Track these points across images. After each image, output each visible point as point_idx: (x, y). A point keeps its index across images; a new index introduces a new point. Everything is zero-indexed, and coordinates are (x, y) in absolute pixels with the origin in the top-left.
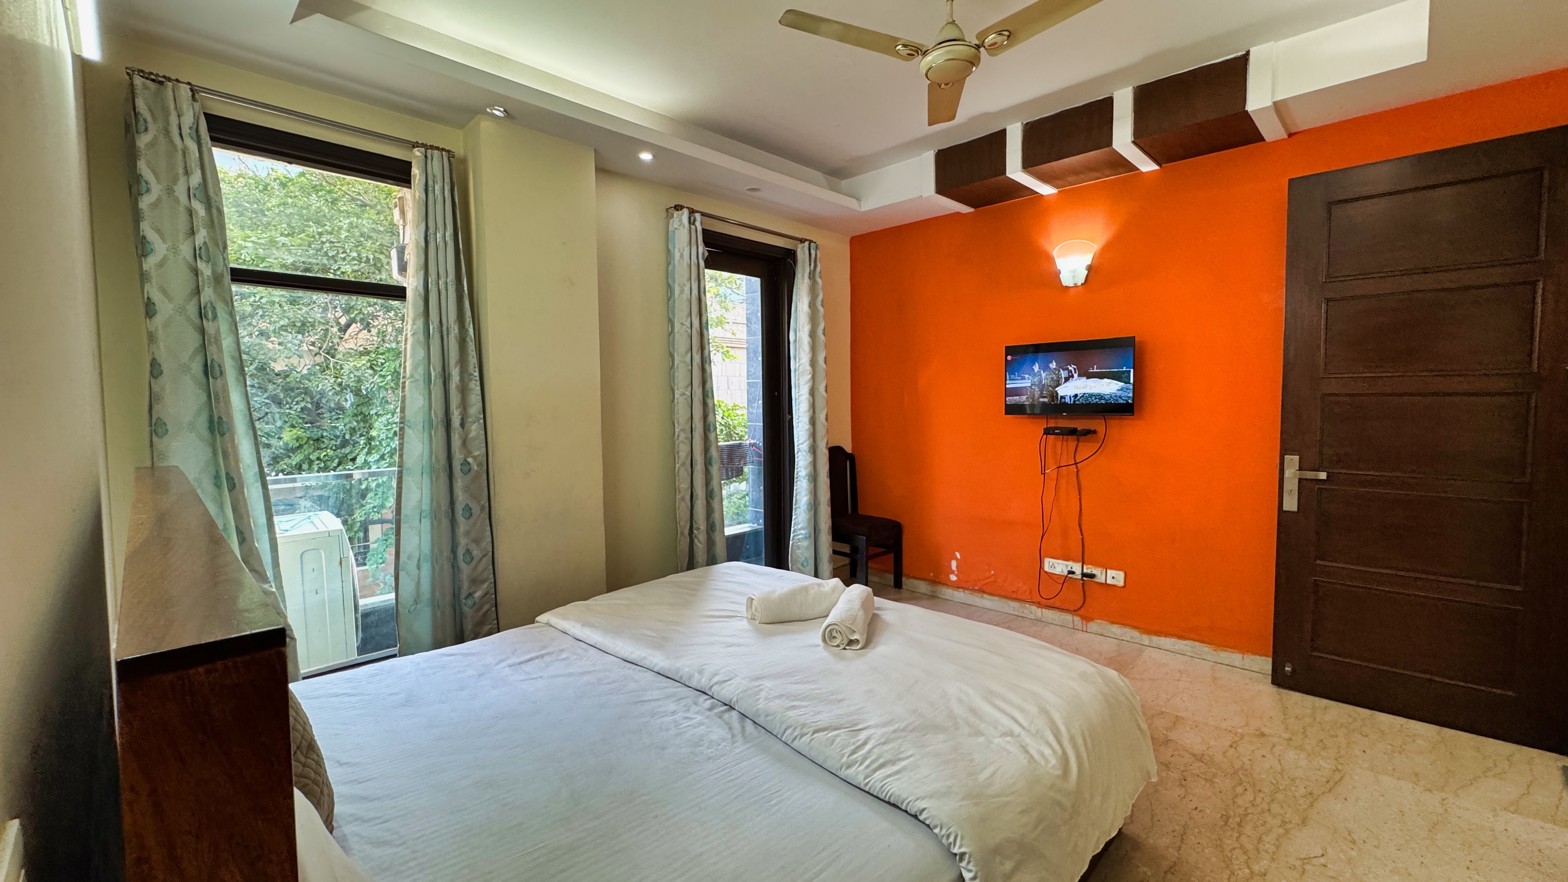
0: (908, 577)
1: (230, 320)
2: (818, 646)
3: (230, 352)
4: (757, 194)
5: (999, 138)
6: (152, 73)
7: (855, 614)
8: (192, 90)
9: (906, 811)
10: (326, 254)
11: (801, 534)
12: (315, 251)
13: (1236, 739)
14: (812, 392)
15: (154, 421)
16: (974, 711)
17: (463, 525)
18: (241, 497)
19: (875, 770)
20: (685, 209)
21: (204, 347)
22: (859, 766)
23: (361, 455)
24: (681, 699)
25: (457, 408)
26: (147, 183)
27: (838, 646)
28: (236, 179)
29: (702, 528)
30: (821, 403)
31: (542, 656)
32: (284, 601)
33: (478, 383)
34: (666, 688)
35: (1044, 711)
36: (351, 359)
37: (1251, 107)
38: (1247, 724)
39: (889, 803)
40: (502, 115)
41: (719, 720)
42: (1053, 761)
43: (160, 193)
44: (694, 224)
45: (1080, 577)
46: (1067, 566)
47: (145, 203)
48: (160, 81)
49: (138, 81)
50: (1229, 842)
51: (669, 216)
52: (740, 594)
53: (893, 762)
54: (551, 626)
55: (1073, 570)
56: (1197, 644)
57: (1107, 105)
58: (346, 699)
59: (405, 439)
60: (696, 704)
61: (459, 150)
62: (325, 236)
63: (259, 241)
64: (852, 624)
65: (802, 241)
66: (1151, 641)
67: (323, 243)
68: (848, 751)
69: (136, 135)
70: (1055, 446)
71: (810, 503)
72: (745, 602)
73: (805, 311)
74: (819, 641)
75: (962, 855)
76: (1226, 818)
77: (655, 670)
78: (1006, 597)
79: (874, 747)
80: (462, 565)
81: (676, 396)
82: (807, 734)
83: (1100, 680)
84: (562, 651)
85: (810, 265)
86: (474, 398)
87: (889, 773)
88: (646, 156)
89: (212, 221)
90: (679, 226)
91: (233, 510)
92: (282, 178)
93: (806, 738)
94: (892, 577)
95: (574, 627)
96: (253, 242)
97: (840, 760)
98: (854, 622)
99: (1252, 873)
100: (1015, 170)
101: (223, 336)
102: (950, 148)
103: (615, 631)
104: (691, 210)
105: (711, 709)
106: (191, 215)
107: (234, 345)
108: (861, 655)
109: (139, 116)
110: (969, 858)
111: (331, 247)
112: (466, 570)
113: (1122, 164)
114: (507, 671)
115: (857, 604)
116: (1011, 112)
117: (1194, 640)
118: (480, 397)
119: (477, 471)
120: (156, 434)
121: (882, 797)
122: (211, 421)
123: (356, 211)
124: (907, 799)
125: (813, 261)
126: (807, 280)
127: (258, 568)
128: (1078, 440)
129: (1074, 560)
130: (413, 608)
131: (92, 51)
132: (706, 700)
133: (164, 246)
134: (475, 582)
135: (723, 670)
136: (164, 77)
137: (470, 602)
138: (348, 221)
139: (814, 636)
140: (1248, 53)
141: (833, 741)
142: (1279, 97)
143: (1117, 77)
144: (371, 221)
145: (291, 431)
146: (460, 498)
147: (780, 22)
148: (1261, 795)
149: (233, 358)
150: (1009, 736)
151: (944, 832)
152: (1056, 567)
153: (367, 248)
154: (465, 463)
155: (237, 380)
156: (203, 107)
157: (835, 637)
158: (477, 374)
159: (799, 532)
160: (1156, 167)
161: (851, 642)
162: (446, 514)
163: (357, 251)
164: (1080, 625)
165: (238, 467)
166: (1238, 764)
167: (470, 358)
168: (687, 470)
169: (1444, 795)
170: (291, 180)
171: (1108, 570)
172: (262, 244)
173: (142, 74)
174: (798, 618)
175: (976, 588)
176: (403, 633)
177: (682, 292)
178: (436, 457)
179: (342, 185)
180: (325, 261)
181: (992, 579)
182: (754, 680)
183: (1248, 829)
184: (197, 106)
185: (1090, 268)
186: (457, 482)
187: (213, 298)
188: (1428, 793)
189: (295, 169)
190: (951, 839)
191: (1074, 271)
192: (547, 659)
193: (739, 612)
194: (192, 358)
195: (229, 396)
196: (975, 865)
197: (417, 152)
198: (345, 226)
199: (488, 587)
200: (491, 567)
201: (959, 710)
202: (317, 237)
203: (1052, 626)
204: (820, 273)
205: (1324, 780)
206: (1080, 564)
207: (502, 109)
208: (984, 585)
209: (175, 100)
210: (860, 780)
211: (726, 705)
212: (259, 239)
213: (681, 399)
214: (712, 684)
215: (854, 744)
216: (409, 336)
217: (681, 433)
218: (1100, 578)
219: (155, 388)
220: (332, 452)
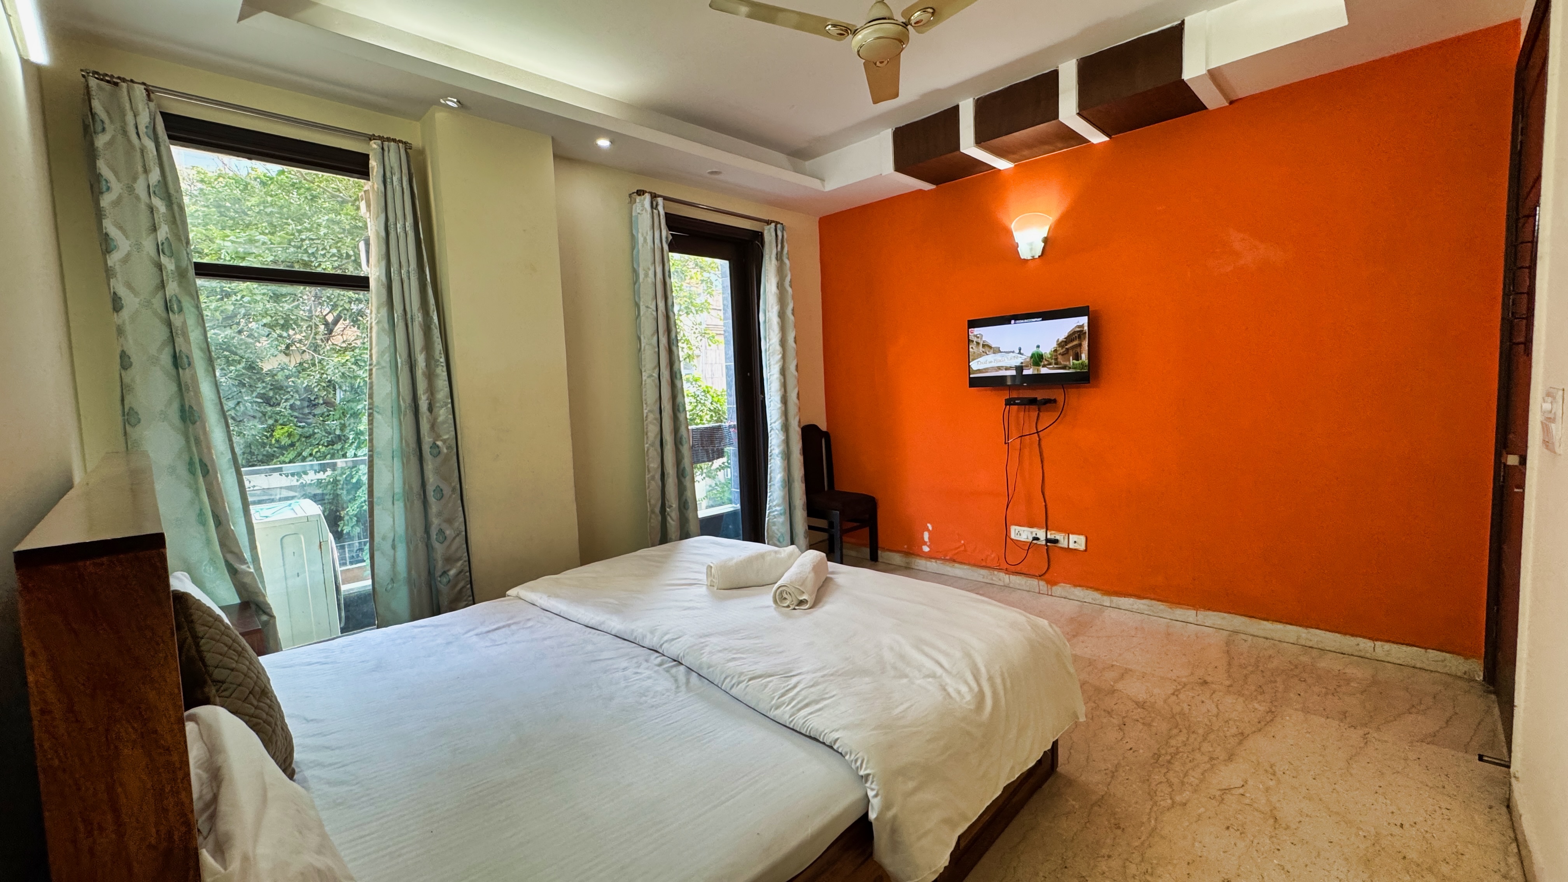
0: (884, 550)
1: (197, 313)
2: (768, 607)
3: (198, 344)
4: (716, 176)
5: (953, 114)
6: (107, 75)
7: (805, 577)
8: (147, 90)
9: (824, 743)
10: (306, 251)
11: (776, 510)
12: (295, 249)
13: (1179, 687)
14: (783, 372)
15: (126, 410)
16: (902, 657)
17: (434, 508)
18: (214, 483)
19: (800, 710)
20: (647, 194)
21: (172, 339)
22: (787, 706)
23: (351, 450)
24: (633, 658)
25: (424, 394)
26: (107, 181)
27: (788, 606)
28: (216, 180)
29: (674, 506)
30: (792, 382)
31: (509, 625)
32: (263, 582)
33: (445, 369)
34: (622, 648)
35: (968, 655)
36: (336, 355)
37: (1186, 76)
38: (1192, 674)
39: (810, 737)
40: (455, 106)
41: (667, 675)
42: (968, 697)
43: (121, 191)
44: (656, 208)
45: (1044, 543)
46: (1032, 533)
47: (106, 201)
48: (114, 82)
49: (93, 82)
50: (1157, 777)
51: (632, 201)
52: (703, 564)
53: (816, 702)
54: (521, 599)
55: (1038, 536)
56: (1154, 602)
57: (1053, 77)
58: (319, 667)
59: (375, 424)
60: (647, 661)
61: (416, 142)
62: (304, 233)
63: (238, 240)
64: (801, 586)
65: (768, 222)
66: (1111, 601)
67: (303, 240)
68: (777, 694)
69: (93, 134)
70: (1018, 418)
71: (784, 480)
72: (705, 571)
73: (773, 292)
74: (771, 603)
75: (868, 775)
76: (1157, 756)
77: (613, 633)
78: (975, 565)
79: (803, 689)
80: (437, 545)
81: (644, 378)
82: (743, 681)
83: (1029, 628)
84: (529, 620)
85: (777, 246)
86: (442, 382)
87: (810, 711)
88: (604, 143)
89: (174, 217)
90: (642, 210)
91: (208, 496)
92: (262, 177)
93: (742, 686)
94: (868, 550)
95: (541, 598)
96: (233, 242)
97: (770, 703)
98: (803, 583)
99: (1174, 802)
100: (968, 146)
101: (190, 329)
102: (907, 125)
103: (579, 601)
104: (653, 195)
105: (660, 665)
106: (152, 212)
107: (202, 337)
108: (809, 614)
109: (96, 117)
110: (873, 778)
111: (311, 245)
112: (439, 549)
113: (1071, 137)
114: (475, 639)
115: (809, 568)
116: (961, 88)
117: (1151, 599)
118: (447, 383)
119: (447, 454)
120: (129, 423)
121: (803, 732)
122: (182, 409)
123: (335, 208)
124: (823, 731)
125: (780, 242)
126: (774, 261)
127: (236, 550)
128: (1039, 410)
129: (1039, 527)
130: (390, 586)
131: (40, 55)
132: (657, 657)
133: (128, 242)
134: (449, 560)
135: (673, 630)
136: (119, 78)
137: (445, 580)
138: (326, 217)
139: (766, 599)
140: (1183, 22)
141: (766, 686)
142: (1213, 66)
143: (1059, 49)
144: (349, 217)
145: (282, 428)
146: (431, 480)
147: (710, 6)
148: (1193, 736)
149: (202, 350)
150: (932, 677)
151: (852, 757)
152: (1022, 534)
153: (347, 244)
154: (434, 446)
155: (207, 370)
156: (159, 106)
157: (785, 599)
158: (442, 360)
159: (774, 509)
160: (1106, 139)
161: (801, 603)
162: (418, 496)
163: (336, 247)
164: (1045, 589)
165: (210, 453)
166: (1177, 709)
167: (436, 344)
168: (656, 450)
169: (1366, 730)
170: (271, 179)
171: (1070, 535)
172: (240, 243)
173: (96, 76)
174: (755, 584)
175: (948, 558)
176: (381, 610)
177: (646, 275)
178: (406, 441)
179: (321, 182)
180: (306, 259)
181: (962, 548)
182: (701, 637)
183: (1177, 766)
184: (152, 105)
185: (1046, 240)
186: (428, 465)
187: (177, 290)
188: (1352, 729)
189: (273, 169)
190: (859, 763)
191: (1031, 244)
192: (513, 627)
193: (700, 580)
194: (160, 350)
195: (198, 388)
196: (877, 785)
197: (375, 145)
198: (324, 223)
199: (462, 565)
200: (465, 546)
201: (888, 656)
202: (297, 234)
203: (1019, 591)
204: (788, 253)
205: (1256, 720)
206: (1044, 530)
207: (455, 100)
208: (955, 554)
209: (130, 100)
210: (786, 719)
211: (675, 661)
212: (237, 238)
213: (649, 381)
214: (662, 642)
215: (784, 687)
216: (374, 324)
217: (649, 414)
218: (1063, 543)
219: (127, 380)
220: (324, 448)
